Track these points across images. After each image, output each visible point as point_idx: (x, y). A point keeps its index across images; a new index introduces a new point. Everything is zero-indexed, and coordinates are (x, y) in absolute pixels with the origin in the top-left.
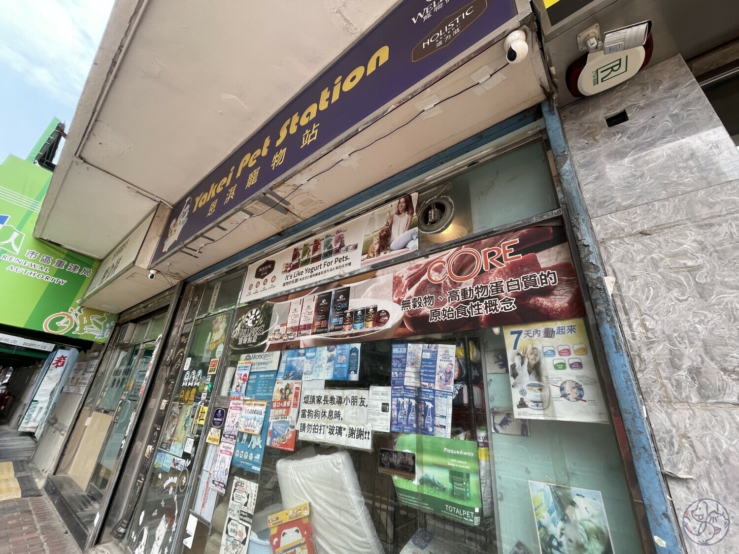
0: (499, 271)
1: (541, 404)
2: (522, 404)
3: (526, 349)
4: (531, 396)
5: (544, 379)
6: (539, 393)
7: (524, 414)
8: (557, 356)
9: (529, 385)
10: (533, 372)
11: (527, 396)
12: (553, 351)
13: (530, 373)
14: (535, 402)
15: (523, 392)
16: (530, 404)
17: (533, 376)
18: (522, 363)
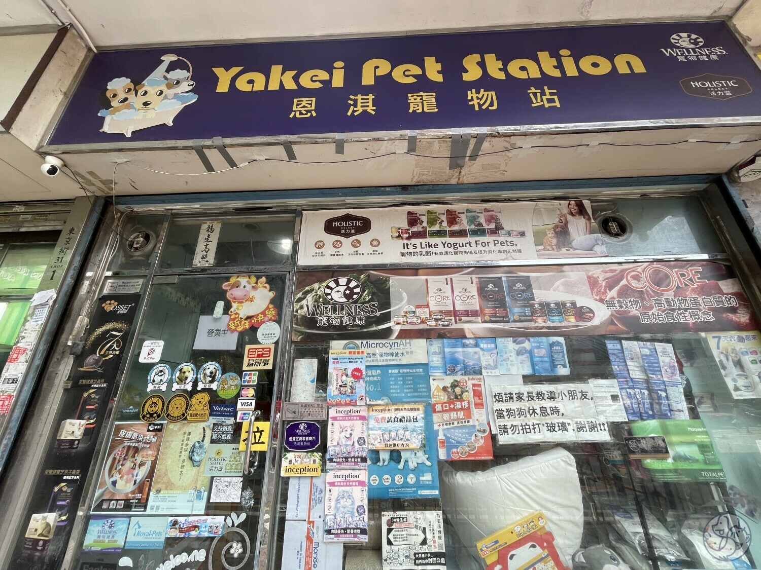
0: (693, 290)
1: (749, 388)
2: (737, 389)
3: (728, 350)
4: (741, 382)
5: (746, 370)
6: (746, 381)
7: (741, 395)
8: (750, 355)
9: (737, 375)
10: (738, 366)
11: (739, 382)
12: (746, 352)
13: (736, 366)
14: (745, 387)
15: (734, 380)
16: (743, 388)
17: (738, 369)
18: (728, 359)
